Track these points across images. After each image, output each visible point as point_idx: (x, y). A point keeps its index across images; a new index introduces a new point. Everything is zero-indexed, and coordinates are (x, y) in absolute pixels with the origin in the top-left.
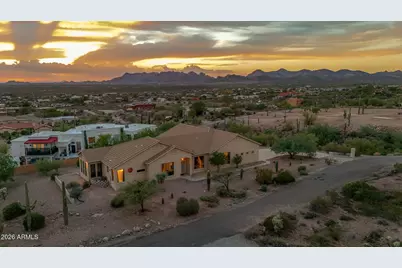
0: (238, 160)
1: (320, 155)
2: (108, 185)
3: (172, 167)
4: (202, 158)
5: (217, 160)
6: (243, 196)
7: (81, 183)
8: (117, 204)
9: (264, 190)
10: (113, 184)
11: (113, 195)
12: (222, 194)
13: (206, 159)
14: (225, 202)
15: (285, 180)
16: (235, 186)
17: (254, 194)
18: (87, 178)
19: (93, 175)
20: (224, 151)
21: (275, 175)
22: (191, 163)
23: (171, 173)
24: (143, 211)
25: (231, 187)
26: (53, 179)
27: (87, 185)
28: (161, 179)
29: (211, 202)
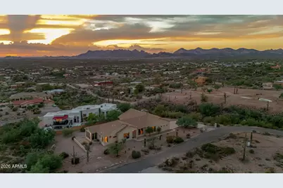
0: (159, 130)
1: (200, 125)
2: (100, 143)
3: (128, 134)
4: (142, 129)
5: (150, 130)
6: (159, 149)
7: (88, 142)
8: (106, 153)
9: (169, 146)
10: (102, 143)
11: (104, 149)
12: (151, 148)
13: (144, 130)
14: (152, 152)
15: (179, 141)
16: (157, 144)
17: (165, 148)
18: (90, 140)
19: (93, 139)
20: (152, 126)
21: (175, 139)
22: (137, 132)
23: (128, 138)
24: (118, 156)
25: (155, 144)
26: (73, 139)
27: (91, 144)
28: (124, 141)
29: (146, 152)
